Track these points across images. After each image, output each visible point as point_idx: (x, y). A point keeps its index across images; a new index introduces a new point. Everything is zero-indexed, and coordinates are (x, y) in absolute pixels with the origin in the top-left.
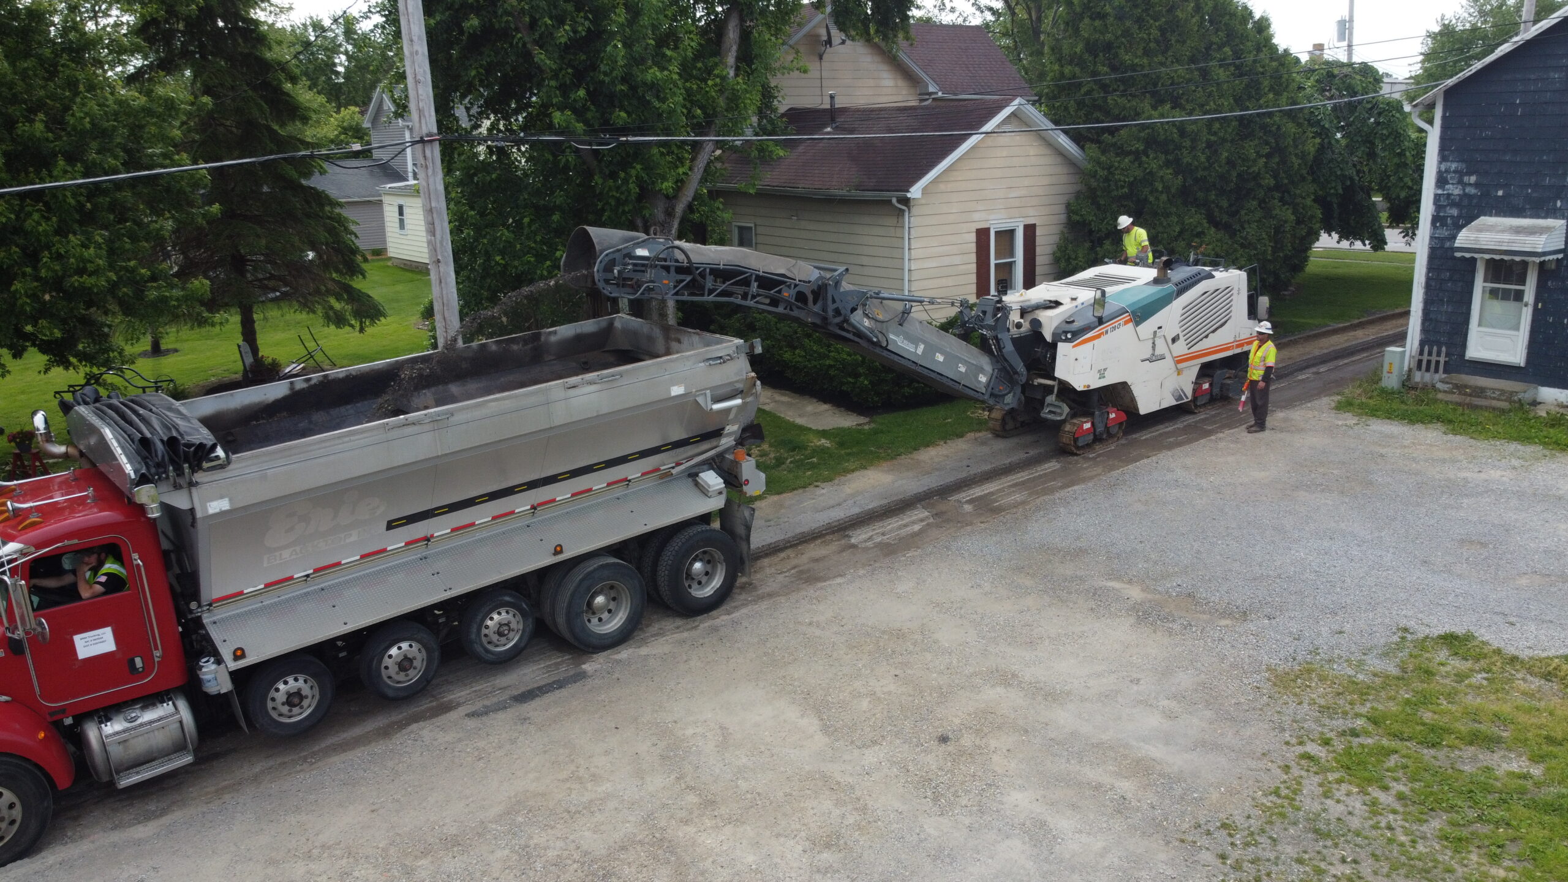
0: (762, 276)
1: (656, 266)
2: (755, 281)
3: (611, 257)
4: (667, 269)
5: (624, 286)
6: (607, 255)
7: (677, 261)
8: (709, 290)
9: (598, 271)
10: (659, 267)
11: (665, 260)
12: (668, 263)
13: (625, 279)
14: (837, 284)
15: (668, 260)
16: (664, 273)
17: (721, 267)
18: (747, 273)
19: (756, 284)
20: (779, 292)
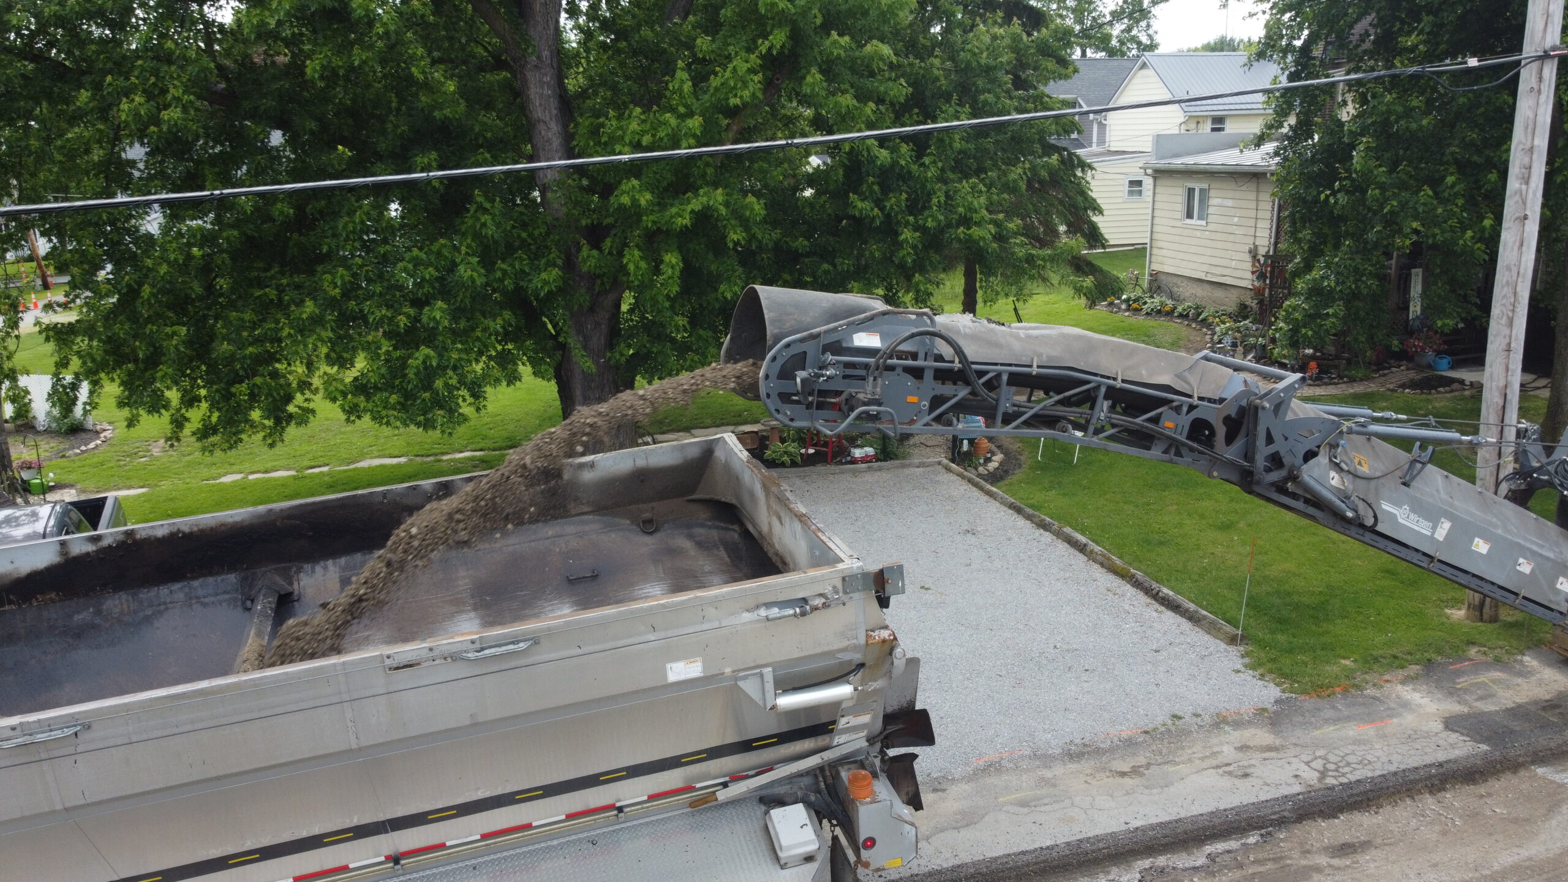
0: (1121, 390)
1: (892, 368)
2: (1106, 398)
3: (795, 350)
4: (917, 373)
5: (820, 406)
6: (788, 345)
7: (939, 358)
8: (1005, 414)
9: (767, 377)
10: (899, 370)
11: (914, 356)
12: (920, 363)
13: (822, 393)
14: (1279, 407)
15: (921, 355)
16: (910, 382)
17: (1035, 370)
18: (1088, 382)
19: (1106, 405)
20: (1156, 420)
